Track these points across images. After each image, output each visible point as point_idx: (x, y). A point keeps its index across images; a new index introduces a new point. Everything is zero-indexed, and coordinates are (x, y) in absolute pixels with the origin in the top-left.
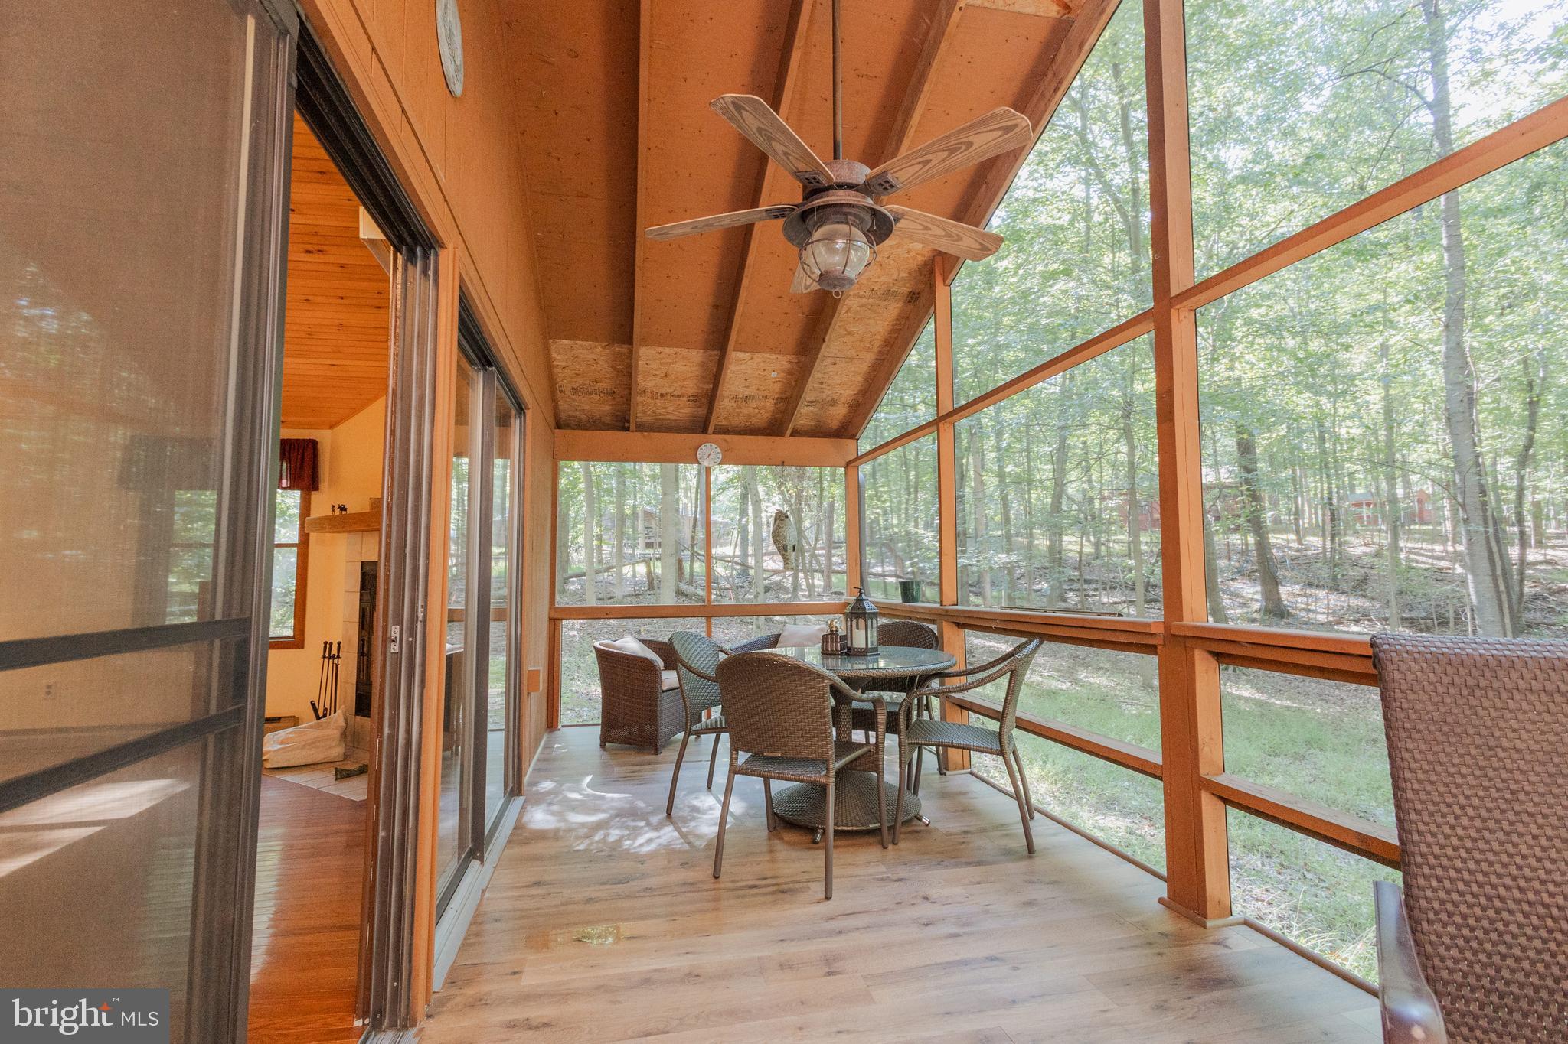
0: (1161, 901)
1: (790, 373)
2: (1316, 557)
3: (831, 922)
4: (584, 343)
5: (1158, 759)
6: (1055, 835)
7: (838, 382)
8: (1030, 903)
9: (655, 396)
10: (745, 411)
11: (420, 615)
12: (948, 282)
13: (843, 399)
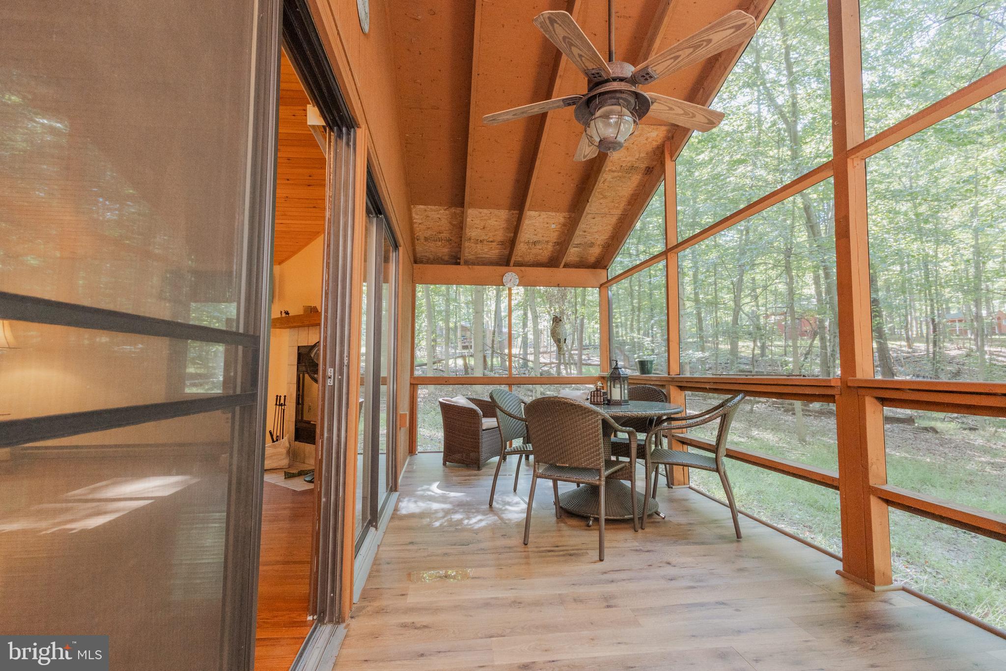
0: (838, 572)
1: (564, 225)
2: (921, 357)
3: (605, 575)
4: (433, 207)
5: (836, 475)
6: (754, 528)
7: (596, 230)
8: (741, 570)
9: (477, 241)
10: (534, 251)
11: (346, 362)
12: (674, 158)
13: (598, 243)
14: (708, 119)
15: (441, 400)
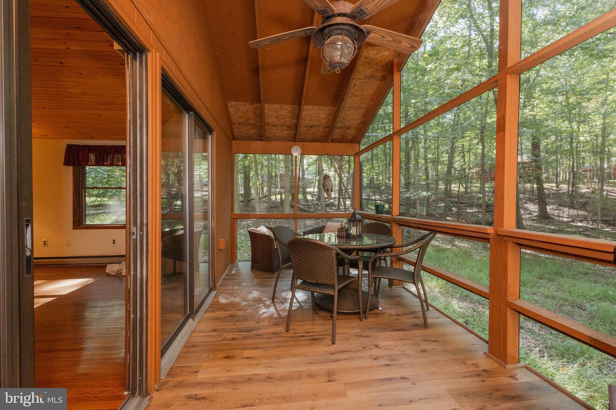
0: (485, 353)
1: (330, 115)
2: (564, 194)
3: (333, 355)
4: (241, 103)
6: (438, 318)
7: (351, 118)
8: (423, 351)
9: (273, 126)
10: (311, 132)
11: (145, 222)
12: (400, 69)
13: (353, 126)
14: (411, 45)
15: (249, 229)
